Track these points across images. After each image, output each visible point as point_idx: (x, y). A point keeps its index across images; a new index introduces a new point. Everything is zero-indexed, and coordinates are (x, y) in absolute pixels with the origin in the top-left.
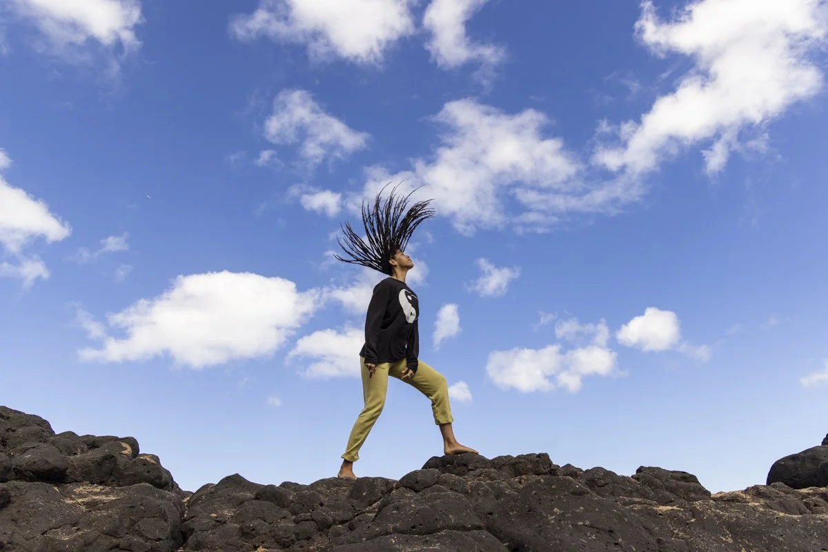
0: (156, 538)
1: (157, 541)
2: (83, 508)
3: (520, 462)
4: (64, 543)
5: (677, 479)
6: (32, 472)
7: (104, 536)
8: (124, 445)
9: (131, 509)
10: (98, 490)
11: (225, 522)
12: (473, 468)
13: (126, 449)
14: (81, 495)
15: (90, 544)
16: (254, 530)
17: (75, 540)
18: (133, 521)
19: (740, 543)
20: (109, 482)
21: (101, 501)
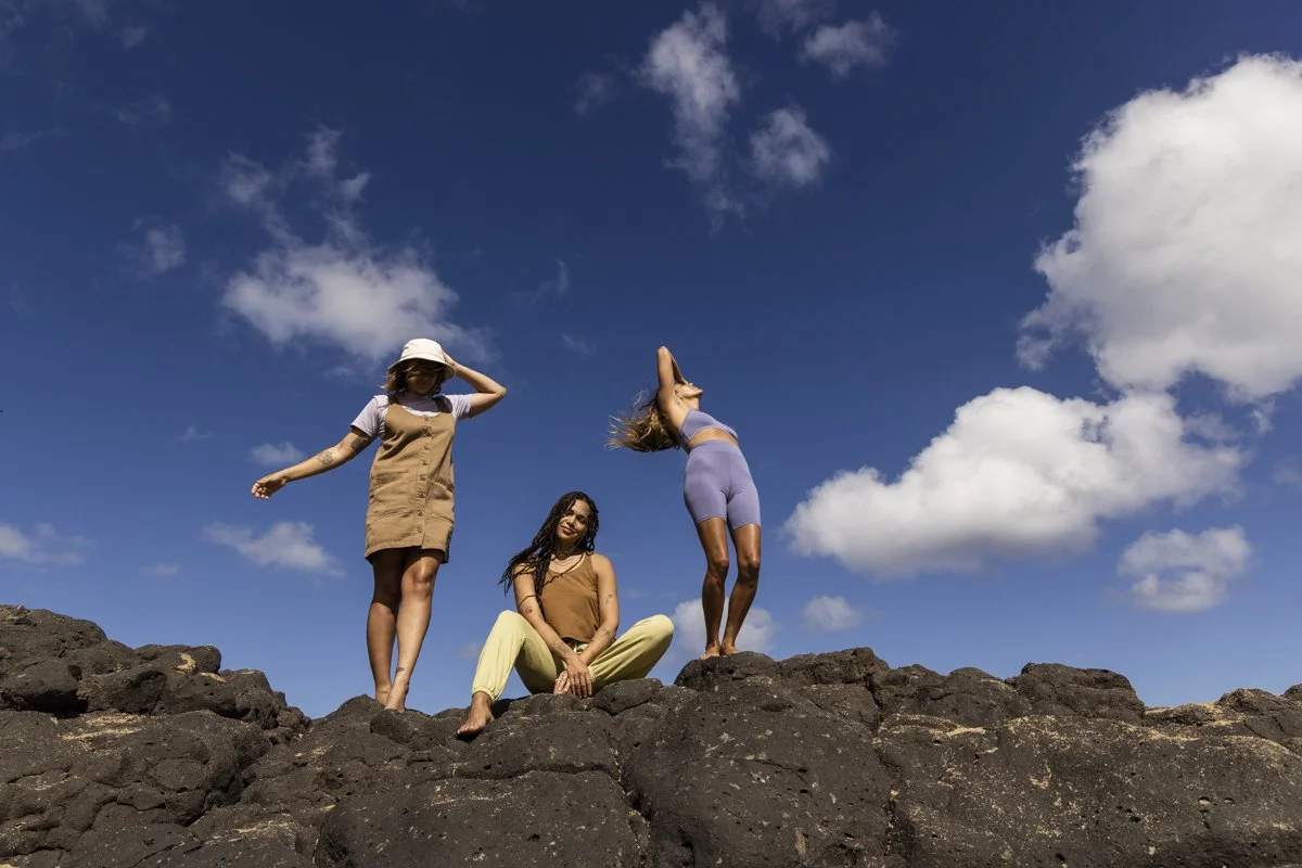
0: (178, 787)
1: (178, 792)
2: (86, 747)
3: (822, 664)
4: (36, 795)
5: (1089, 684)
6: (24, 698)
7: (96, 785)
8: (184, 657)
9: (149, 746)
10: (122, 721)
11: (304, 765)
12: (740, 676)
13: (186, 662)
14: (94, 728)
15: (73, 796)
16: (340, 776)
17: (51, 791)
18: (150, 763)
19: (1059, 789)
20: (156, 710)
21: (113, 737)
